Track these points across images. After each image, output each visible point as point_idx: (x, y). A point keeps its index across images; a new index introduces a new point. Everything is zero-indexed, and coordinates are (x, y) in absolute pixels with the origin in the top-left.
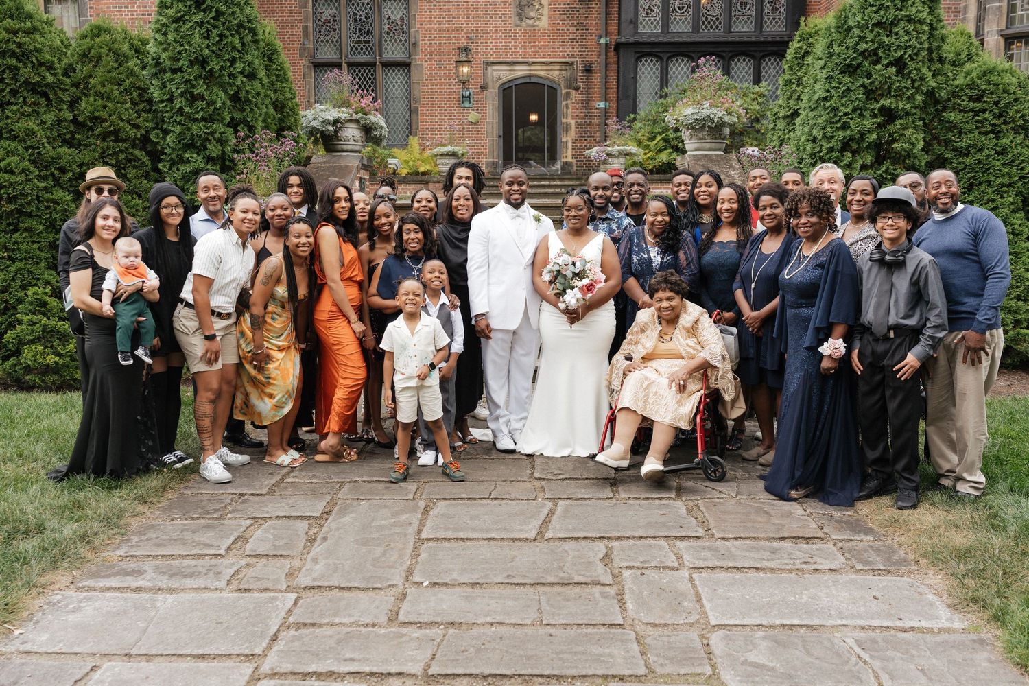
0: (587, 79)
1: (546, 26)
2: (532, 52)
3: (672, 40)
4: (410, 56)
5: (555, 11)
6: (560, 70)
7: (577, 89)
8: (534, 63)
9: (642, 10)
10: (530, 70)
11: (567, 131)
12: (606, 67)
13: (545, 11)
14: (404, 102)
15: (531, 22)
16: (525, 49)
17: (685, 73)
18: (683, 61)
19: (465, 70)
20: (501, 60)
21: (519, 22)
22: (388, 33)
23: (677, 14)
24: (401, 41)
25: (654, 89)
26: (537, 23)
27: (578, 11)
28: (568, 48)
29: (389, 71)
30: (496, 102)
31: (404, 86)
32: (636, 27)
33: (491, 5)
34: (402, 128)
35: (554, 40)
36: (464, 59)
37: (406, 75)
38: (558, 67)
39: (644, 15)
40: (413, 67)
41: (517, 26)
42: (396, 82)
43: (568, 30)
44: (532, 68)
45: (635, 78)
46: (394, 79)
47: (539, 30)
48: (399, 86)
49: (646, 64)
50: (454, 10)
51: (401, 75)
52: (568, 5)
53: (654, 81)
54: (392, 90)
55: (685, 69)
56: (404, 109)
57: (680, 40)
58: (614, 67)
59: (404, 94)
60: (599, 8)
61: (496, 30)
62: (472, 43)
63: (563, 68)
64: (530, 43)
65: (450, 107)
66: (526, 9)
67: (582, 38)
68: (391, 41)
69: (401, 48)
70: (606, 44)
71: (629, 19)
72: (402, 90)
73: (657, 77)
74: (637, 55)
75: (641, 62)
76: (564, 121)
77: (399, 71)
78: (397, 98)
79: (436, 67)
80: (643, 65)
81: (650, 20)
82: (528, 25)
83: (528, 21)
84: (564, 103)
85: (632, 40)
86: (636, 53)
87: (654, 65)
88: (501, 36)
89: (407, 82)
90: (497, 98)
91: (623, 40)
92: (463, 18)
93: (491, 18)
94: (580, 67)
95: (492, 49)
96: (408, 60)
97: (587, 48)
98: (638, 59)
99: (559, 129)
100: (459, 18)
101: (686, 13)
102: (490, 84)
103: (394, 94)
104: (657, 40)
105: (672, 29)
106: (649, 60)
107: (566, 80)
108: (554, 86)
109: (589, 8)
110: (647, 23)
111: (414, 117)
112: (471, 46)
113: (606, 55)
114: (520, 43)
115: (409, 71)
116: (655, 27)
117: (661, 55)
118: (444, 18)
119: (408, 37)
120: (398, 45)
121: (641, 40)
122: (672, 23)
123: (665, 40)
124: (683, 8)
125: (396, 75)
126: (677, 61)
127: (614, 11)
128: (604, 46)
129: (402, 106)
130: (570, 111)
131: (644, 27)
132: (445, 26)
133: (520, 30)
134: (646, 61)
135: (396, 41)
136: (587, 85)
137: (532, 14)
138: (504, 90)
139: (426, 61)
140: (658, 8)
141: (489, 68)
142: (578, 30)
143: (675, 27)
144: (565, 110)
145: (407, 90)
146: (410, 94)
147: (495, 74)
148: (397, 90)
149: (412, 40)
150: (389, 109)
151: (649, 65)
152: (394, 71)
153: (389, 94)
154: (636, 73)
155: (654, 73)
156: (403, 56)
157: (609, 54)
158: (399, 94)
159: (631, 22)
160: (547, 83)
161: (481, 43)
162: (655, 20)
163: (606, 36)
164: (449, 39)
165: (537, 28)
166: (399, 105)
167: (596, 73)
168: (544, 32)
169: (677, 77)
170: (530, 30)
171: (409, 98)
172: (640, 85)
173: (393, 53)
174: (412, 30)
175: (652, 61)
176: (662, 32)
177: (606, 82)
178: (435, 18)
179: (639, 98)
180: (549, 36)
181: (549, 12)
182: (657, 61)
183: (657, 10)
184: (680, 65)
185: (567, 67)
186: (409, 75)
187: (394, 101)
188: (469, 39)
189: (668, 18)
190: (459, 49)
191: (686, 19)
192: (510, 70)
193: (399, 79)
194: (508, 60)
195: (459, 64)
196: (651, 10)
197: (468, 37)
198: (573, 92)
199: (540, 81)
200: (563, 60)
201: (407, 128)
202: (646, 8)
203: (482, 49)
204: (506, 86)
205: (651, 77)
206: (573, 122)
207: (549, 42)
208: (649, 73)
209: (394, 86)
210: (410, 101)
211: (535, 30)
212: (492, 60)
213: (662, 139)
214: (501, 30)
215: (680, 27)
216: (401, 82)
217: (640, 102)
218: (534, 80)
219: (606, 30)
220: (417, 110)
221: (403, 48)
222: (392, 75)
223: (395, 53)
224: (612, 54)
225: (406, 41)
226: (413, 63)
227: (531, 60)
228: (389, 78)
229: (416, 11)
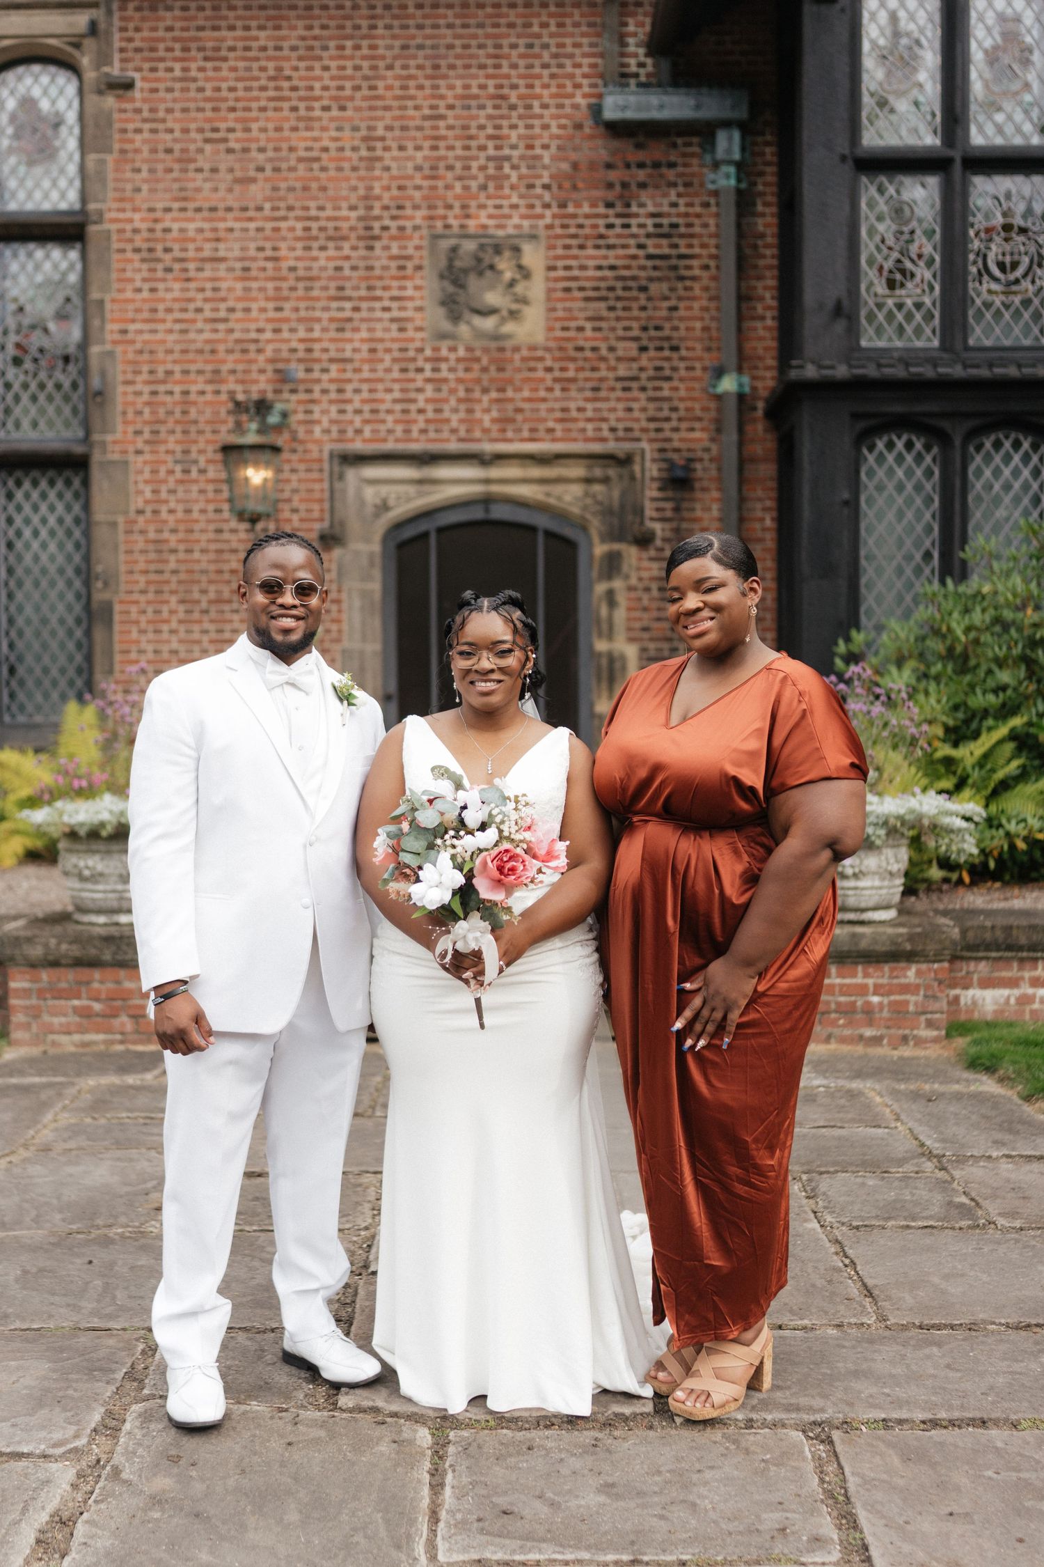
0: (677, 509)
1: (540, 337)
2: (493, 421)
3: (984, 373)
4: (88, 433)
5: (567, 290)
6: (588, 481)
7: (644, 541)
8: (499, 458)
9: (872, 274)
10: (487, 481)
11: (612, 680)
12: (741, 470)
13: (536, 289)
14: (69, 583)
15: (488, 323)
16: (470, 411)
17: (1026, 487)
18: (1017, 445)
19: (256, 476)
20: (390, 446)
21: (446, 326)
22: (17, 362)
23: (995, 286)
24: (58, 386)
25: (917, 544)
26: (509, 328)
27: (643, 289)
28: (614, 408)
29: (19, 484)
30: (376, 586)
31: (69, 533)
32: (853, 331)
33: (354, 268)
34: (63, 671)
35: (566, 384)
36: (251, 438)
37: (77, 495)
38: (577, 471)
39: (881, 288)
40: (96, 474)
41: (443, 336)
42: (44, 521)
43: (612, 349)
44: (495, 472)
45: (853, 505)
46: (36, 508)
47: (516, 349)
48: (52, 533)
49: (890, 458)
50: (231, 285)
51: (60, 496)
52: (612, 268)
53: (919, 516)
54: (27, 546)
55: (1026, 473)
56: (69, 608)
57: (1012, 372)
58: (767, 470)
59: (69, 558)
60: (714, 278)
61: (373, 351)
62: (294, 391)
63: (598, 472)
64: (485, 391)
65: (219, 601)
66: (473, 282)
67: (660, 375)
68: (25, 386)
69: (59, 411)
70: (741, 397)
71: (830, 304)
72: (61, 546)
73: (928, 501)
74: (861, 425)
75: (871, 448)
76: (601, 646)
77: (52, 483)
78: (44, 571)
79: (171, 472)
80: (881, 459)
81: (900, 306)
82: (479, 334)
83: (478, 321)
84: (600, 588)
85: (842, 372)
86: (856, 416)
87: (919, 459)
88: (388, 370)
89: (77, 521)
90: (377, 573)
91: (811, 372)
92: (263, 310)
93: (356, 309)
94: (653, 470)
95: (358, 412)
96: (79, 449)
97: (674, 409)
98: (865, 438)
99: (586, 675)
100: (247, 310)
101: (1026, 284)
102: (354, 526)
103: (36, 558)
104: (928, 372)
105: (978, 336)
106: (900, 445)
107: (606, 512)
108: (567, 532)
109: (682, 278)
110: (890, 317)
111: (99, 635)
112: (288, 402)
113: (741, 430)
114: (453, 391)
115: (86, 483)
116: (918, 331)
117: (946, 425)
118: (199, 310)
119: (84, 372)
120: (50, 398)
121: (871, 372)
122: (979, 315)
123: (958, 371)
124: (1015, 265)
125: (44, 496)
126: (997, 445)
127: (766, 291)
128: (732, 405)
129: (61, 596)
130: (620, 615)
131: (879, 331)
132: (200, 338)
133: (453, 349)
134: (890, 446)
135: (42, 386)
136: (677, 530)
137: (493, 298)
138: (401, 546)
139: (139, 452)
140: (930, 263)
141: (351, 474)
142: (643, 349)
143: (988, 331)
144: (604, 611)
145: (77, 546)
146: (87, 558)
147: (370, 493)
148: (44, 546)
149: (96, 382)
150: (20, 609)
151: (900, 459)
152: (35, 483)
153: (20, 558)
154: (855, 486)
155: (918, 488)
156: (68, 434)
157: (749, 428)
158: (52, 558)
159: (838, 311)
160: (542, 521)
161: (324, 391)
162: (918, 306)
163: (740, 370)
164: (216, 377)
165: (508, 344)
166: (53, 595)
167: (704, 490)
168: (531, 361)
169: (997, 501)
170: (486, 350)
171: (86, 573)
172: (870, 530)
173: (35, 425)
174: (95, 350)
175: (909, 446)
176: (944, 347)
177: (741, 520)
178: (169, 310)
179: (868, 572)
180: (549, 370)
181: (550, 291)
182: (928, 448)
183: (925, 274)
184: (1007, 459)
185: (612, 472)
186: (85, 496)
187: (37, 584)
188: (283, 377)
189: (965, 301)
190: (239, 407)
191: (1027, 303)
192: (421, 482)
193: (52, 508)
194: (415, 447)
195: (234, 456)
196: (903, 272)
197: (277, 371)
198: (631, 554)
199: (522, 516)
200: (596, 448)
201: (79, 671)
202: (888, 265)
203: (326, 414)
204: (409, 533)
205: (909, 502)
206: (631, 652)
207: (550, 390)
208: (900, 488)
209: (36, 533)
210: (87, 583)
211: (502, 350)
212: (358, 446)
213: (1013, 736)
214: (388, 350)
215: (1008, 330)
216: (60, 521)
217: (869, 586)
218: (499, 512)
219: (740, 350)
220: (108, 608)
221: (67, 410)
222: (27, 496)
223: (42, 425)
224: (759, 428)
225: (75, 386)
226: (96, 457)
227: (488, 447)
228: (19, 508)
229: (105, 287)
